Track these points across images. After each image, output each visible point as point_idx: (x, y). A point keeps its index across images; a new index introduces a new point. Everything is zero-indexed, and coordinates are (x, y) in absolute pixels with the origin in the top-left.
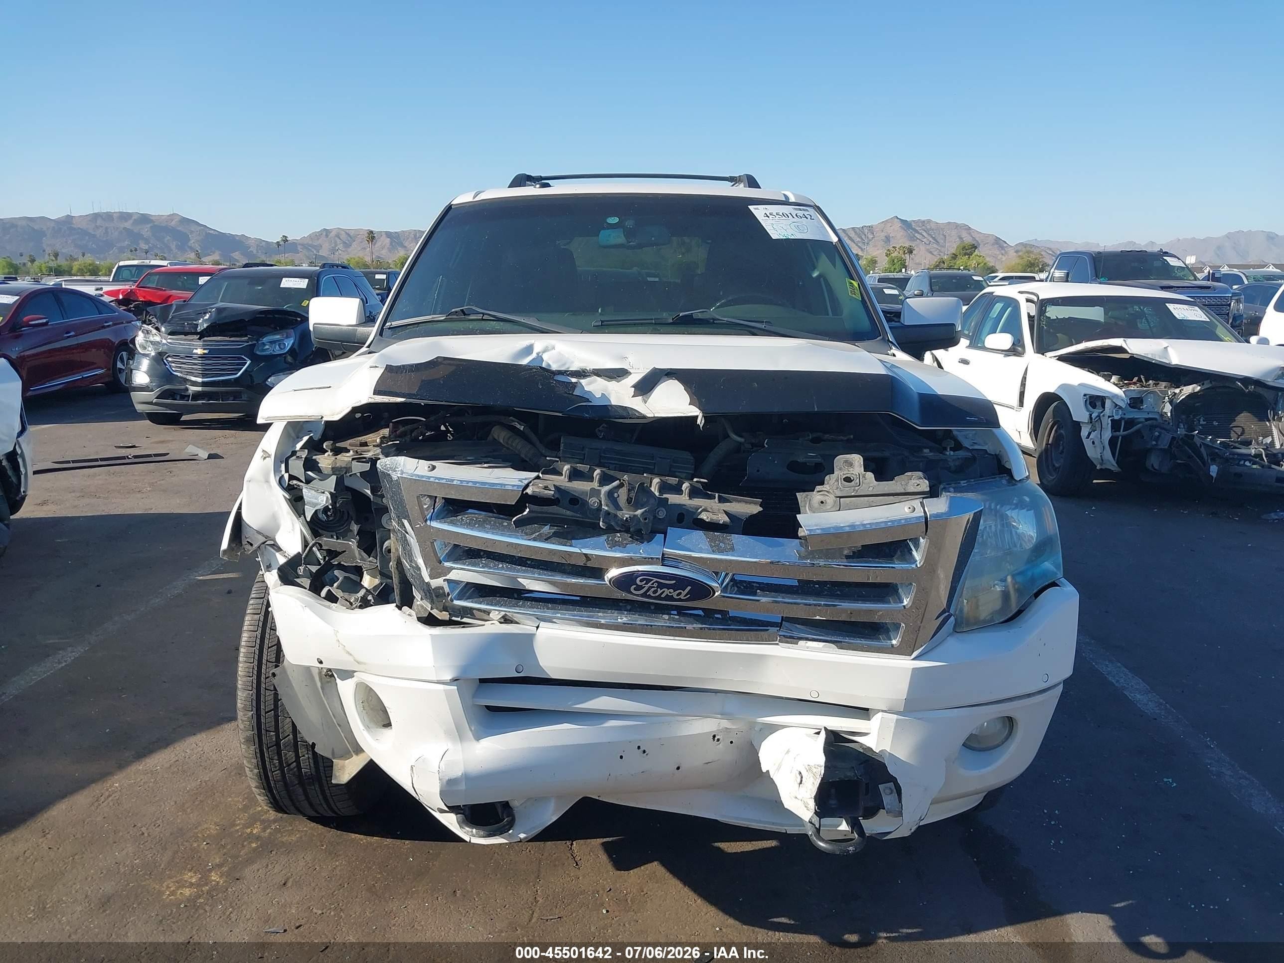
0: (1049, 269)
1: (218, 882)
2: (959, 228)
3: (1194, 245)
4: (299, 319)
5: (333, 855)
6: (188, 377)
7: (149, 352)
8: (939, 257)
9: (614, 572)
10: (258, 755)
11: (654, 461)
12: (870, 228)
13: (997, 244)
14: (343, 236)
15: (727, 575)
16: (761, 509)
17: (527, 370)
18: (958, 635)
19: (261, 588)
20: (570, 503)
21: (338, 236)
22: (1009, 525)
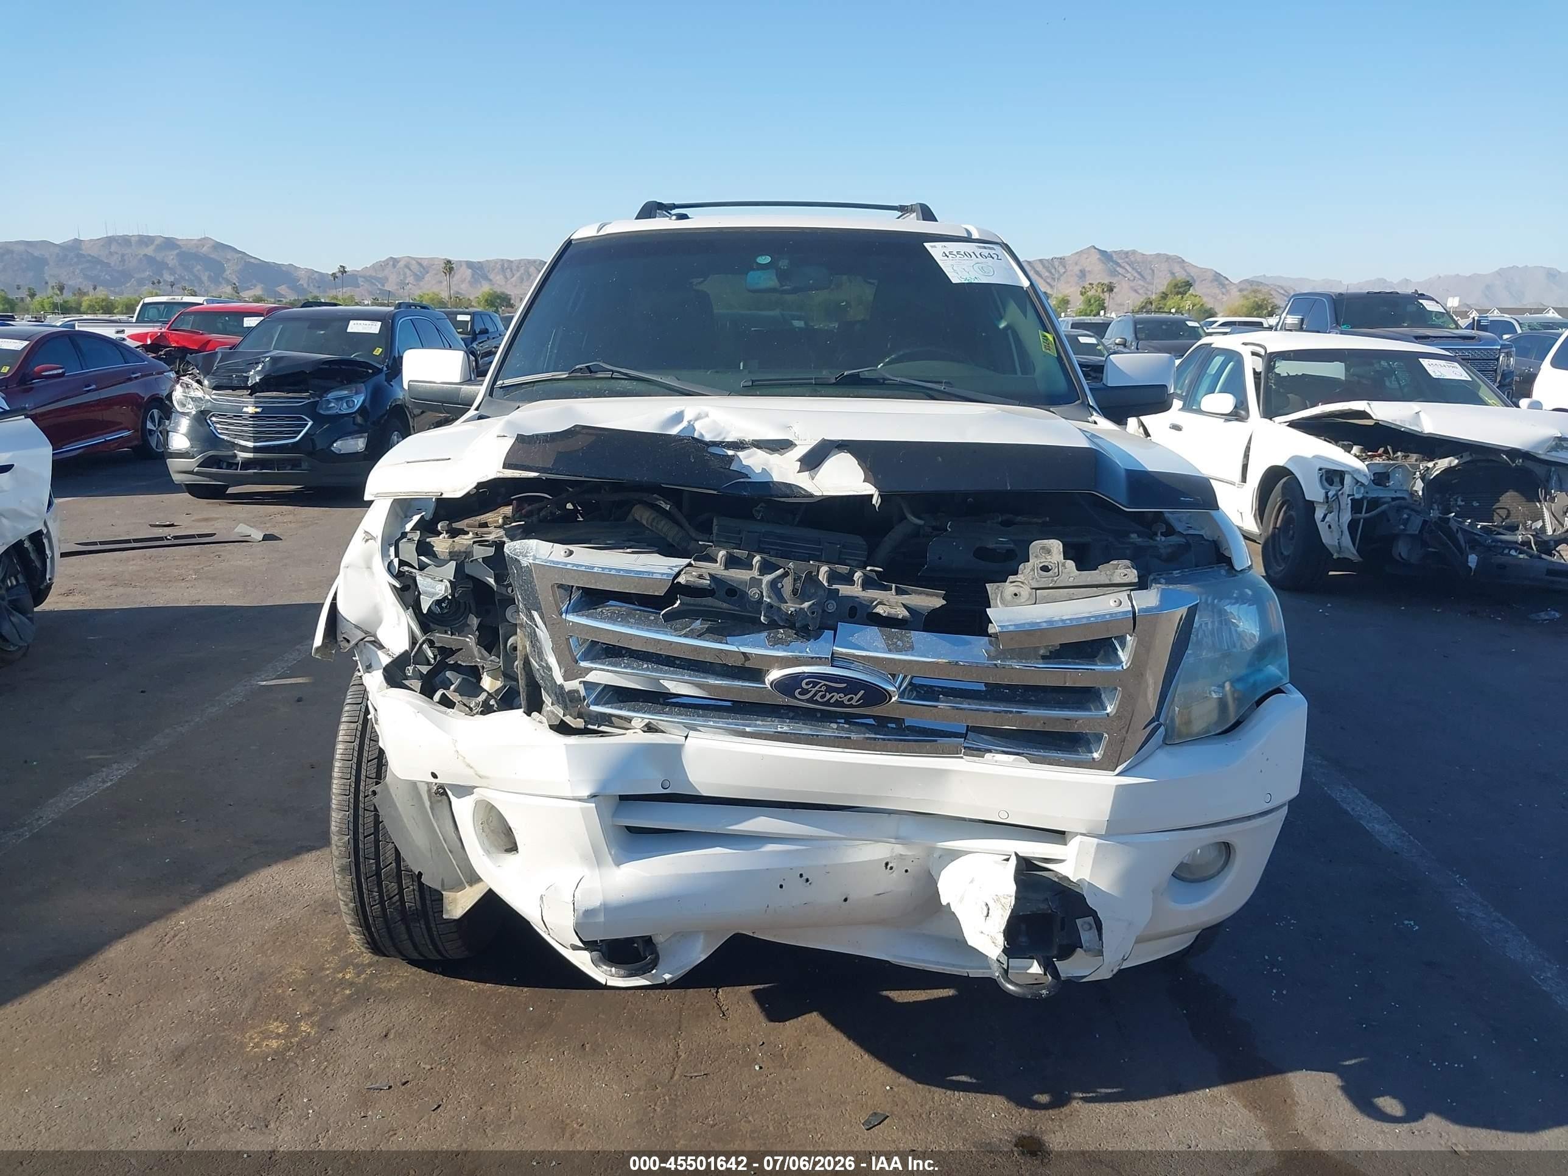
0: (1280, 312)
1: (309, 1033)
2: (1170, 260)
3: (1457, 284)
4: (370, 371)
5: (440, 1004)
6: (236, 441)
7: (188, 411)
8: (1145, 296)
9: (775, 674)
10: (355, 887)
11: (821, 547)
12: (1062, 260)
13: (1216, 280)
14: (414, 267)
15: (905, 677)
16: (944, 602)
17: (677, 441)
18: (1168, 747)
19: (358, 692)
20: (726, 593)
21: (407, 266)
22: (1228, 622)
